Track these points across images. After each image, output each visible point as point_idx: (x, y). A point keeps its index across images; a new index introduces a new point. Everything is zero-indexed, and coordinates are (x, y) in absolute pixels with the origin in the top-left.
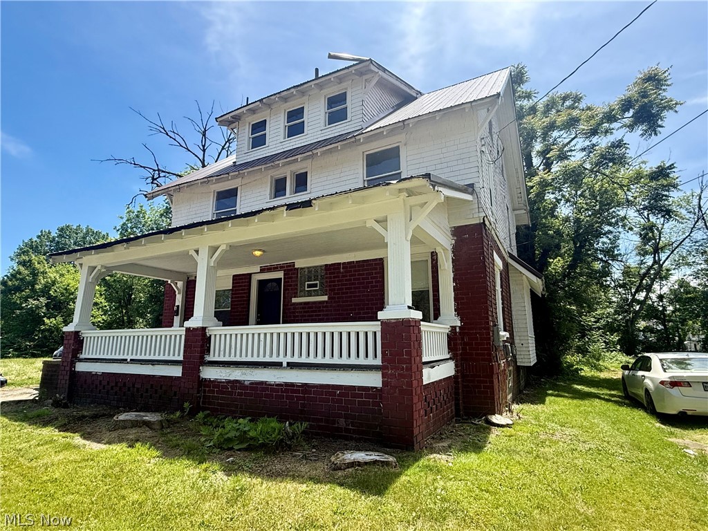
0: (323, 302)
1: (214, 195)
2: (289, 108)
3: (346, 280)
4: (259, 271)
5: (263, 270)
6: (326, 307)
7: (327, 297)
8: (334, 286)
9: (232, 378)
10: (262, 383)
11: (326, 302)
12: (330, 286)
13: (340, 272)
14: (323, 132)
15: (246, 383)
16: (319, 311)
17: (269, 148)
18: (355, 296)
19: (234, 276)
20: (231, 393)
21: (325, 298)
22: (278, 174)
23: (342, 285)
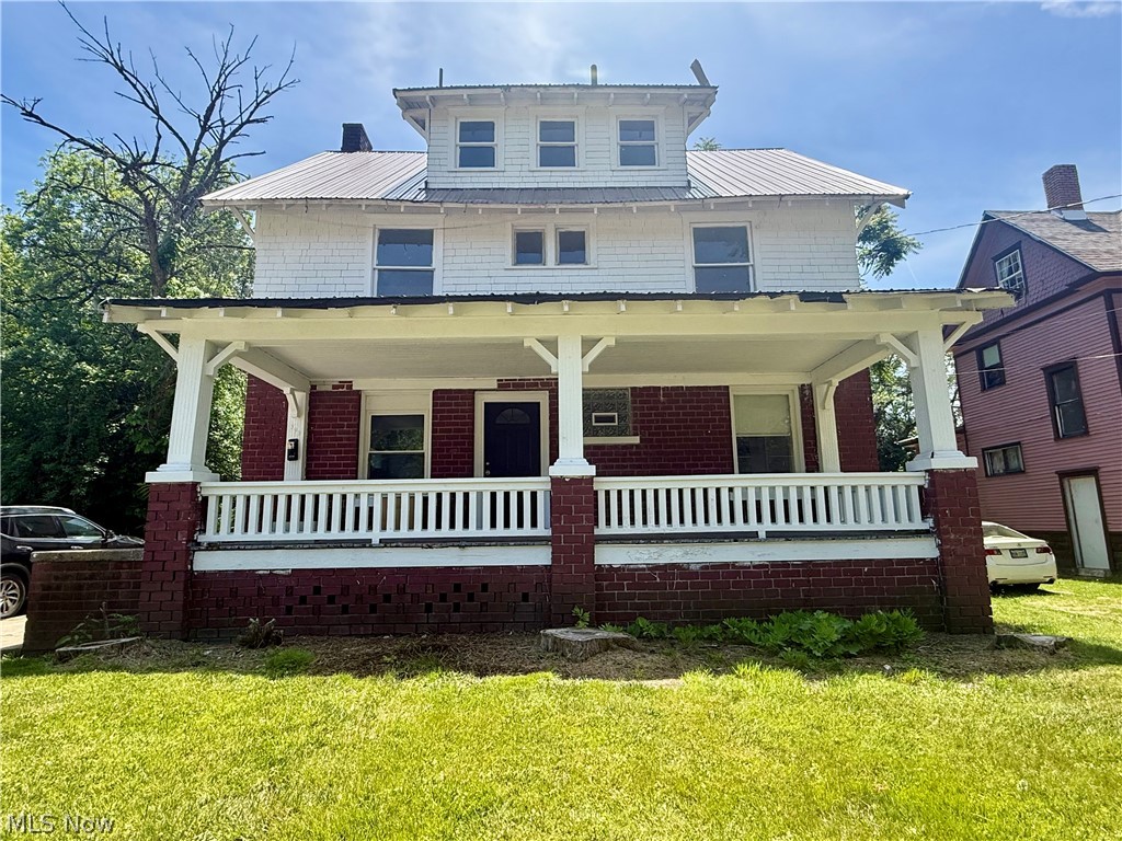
0: (632, 446)
1: (374, 233)
2: (545, 117)
3: (670, 415)
4: (496, 387)
5: (503, 386)
6: (636, 454)
7: (638, 438)
8: (649, 421)
9: (662, 561)
10: (726, 565)
11: (637, 445)
12: (643, 421)
13: (659, 401)
14: (615, 173)
15: (692, 567)
16: (624, 460)
17: (505, 174)
18: (686, 440)
19: (435, 392)
20: (662, 586)
21: (636, 440)
22: (529, 224)
23: (663, 421)
